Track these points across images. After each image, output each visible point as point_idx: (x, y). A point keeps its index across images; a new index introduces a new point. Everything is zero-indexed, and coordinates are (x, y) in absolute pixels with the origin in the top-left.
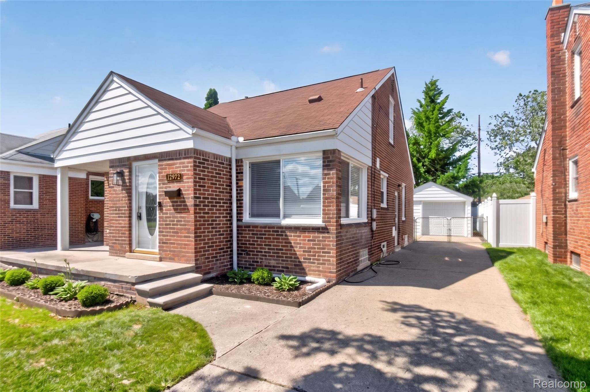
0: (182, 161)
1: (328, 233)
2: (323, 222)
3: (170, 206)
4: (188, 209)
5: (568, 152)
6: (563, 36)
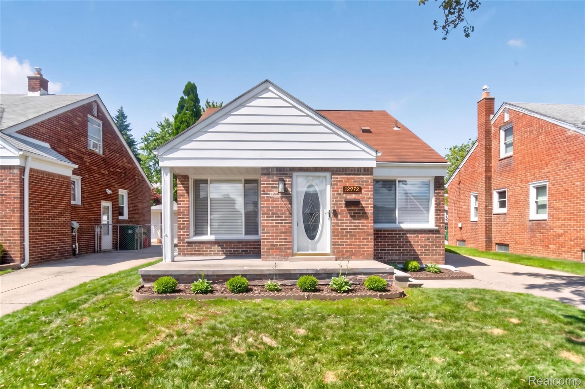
0: (361, 176)
1: (440, 233)
2: (436, 226)
3: (346, 214)
4: (367, 216)
5: (493, 185)
6: (492, 116)
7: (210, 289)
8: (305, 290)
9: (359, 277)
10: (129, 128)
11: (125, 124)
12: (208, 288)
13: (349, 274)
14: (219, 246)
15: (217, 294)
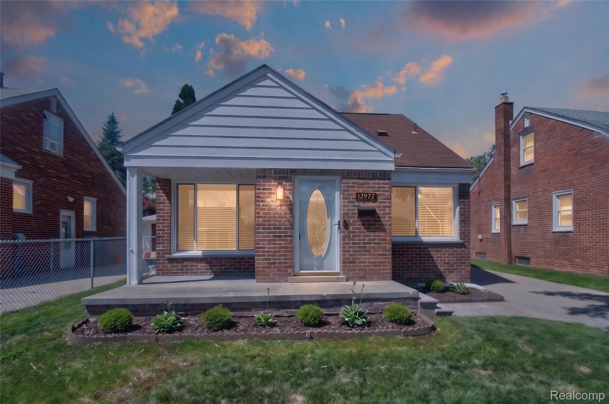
0: (377, 181)
1: (464, 247)
2: (461, 239)
3: (359, 225)
4: (384, 228)
5: (512, 195)
6: (511, 122)
7: (179, 325)
8: (308, 325)
9: (375, 304)
10: (120, 135)
11: (117, 130)
12: (176, 324)
13: (364, 301)
14: (207, 263)
15: (186, 333)
